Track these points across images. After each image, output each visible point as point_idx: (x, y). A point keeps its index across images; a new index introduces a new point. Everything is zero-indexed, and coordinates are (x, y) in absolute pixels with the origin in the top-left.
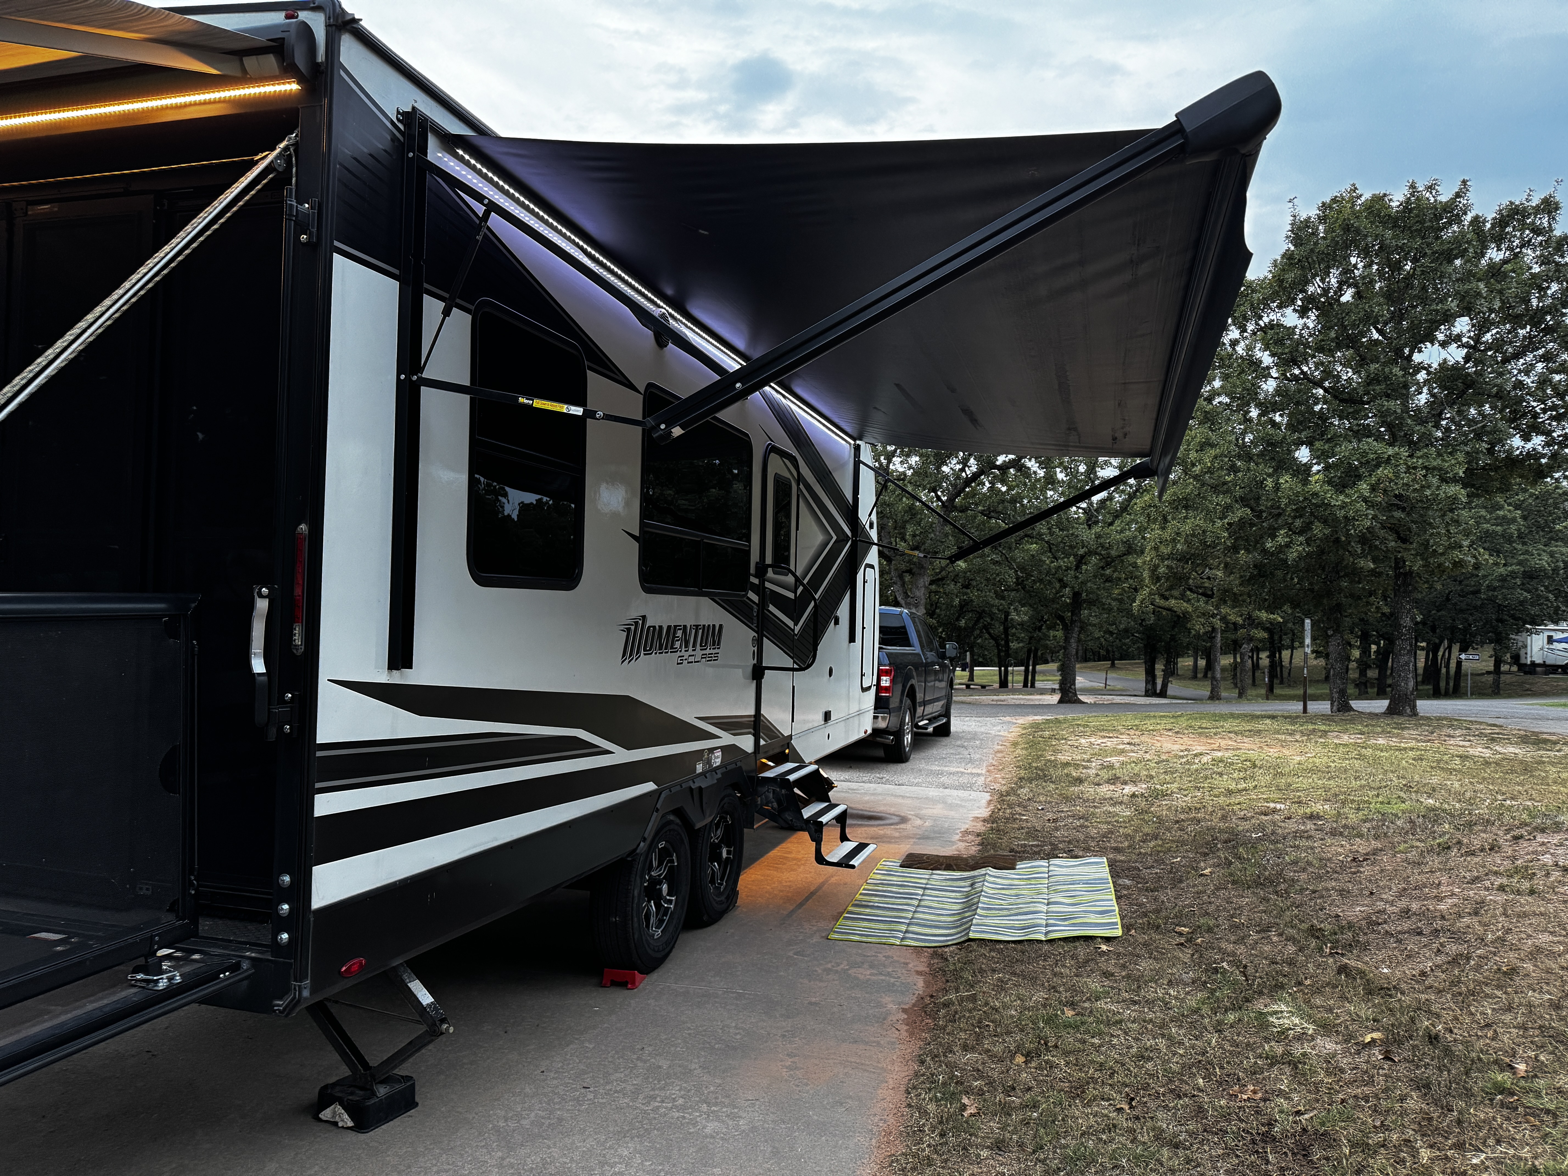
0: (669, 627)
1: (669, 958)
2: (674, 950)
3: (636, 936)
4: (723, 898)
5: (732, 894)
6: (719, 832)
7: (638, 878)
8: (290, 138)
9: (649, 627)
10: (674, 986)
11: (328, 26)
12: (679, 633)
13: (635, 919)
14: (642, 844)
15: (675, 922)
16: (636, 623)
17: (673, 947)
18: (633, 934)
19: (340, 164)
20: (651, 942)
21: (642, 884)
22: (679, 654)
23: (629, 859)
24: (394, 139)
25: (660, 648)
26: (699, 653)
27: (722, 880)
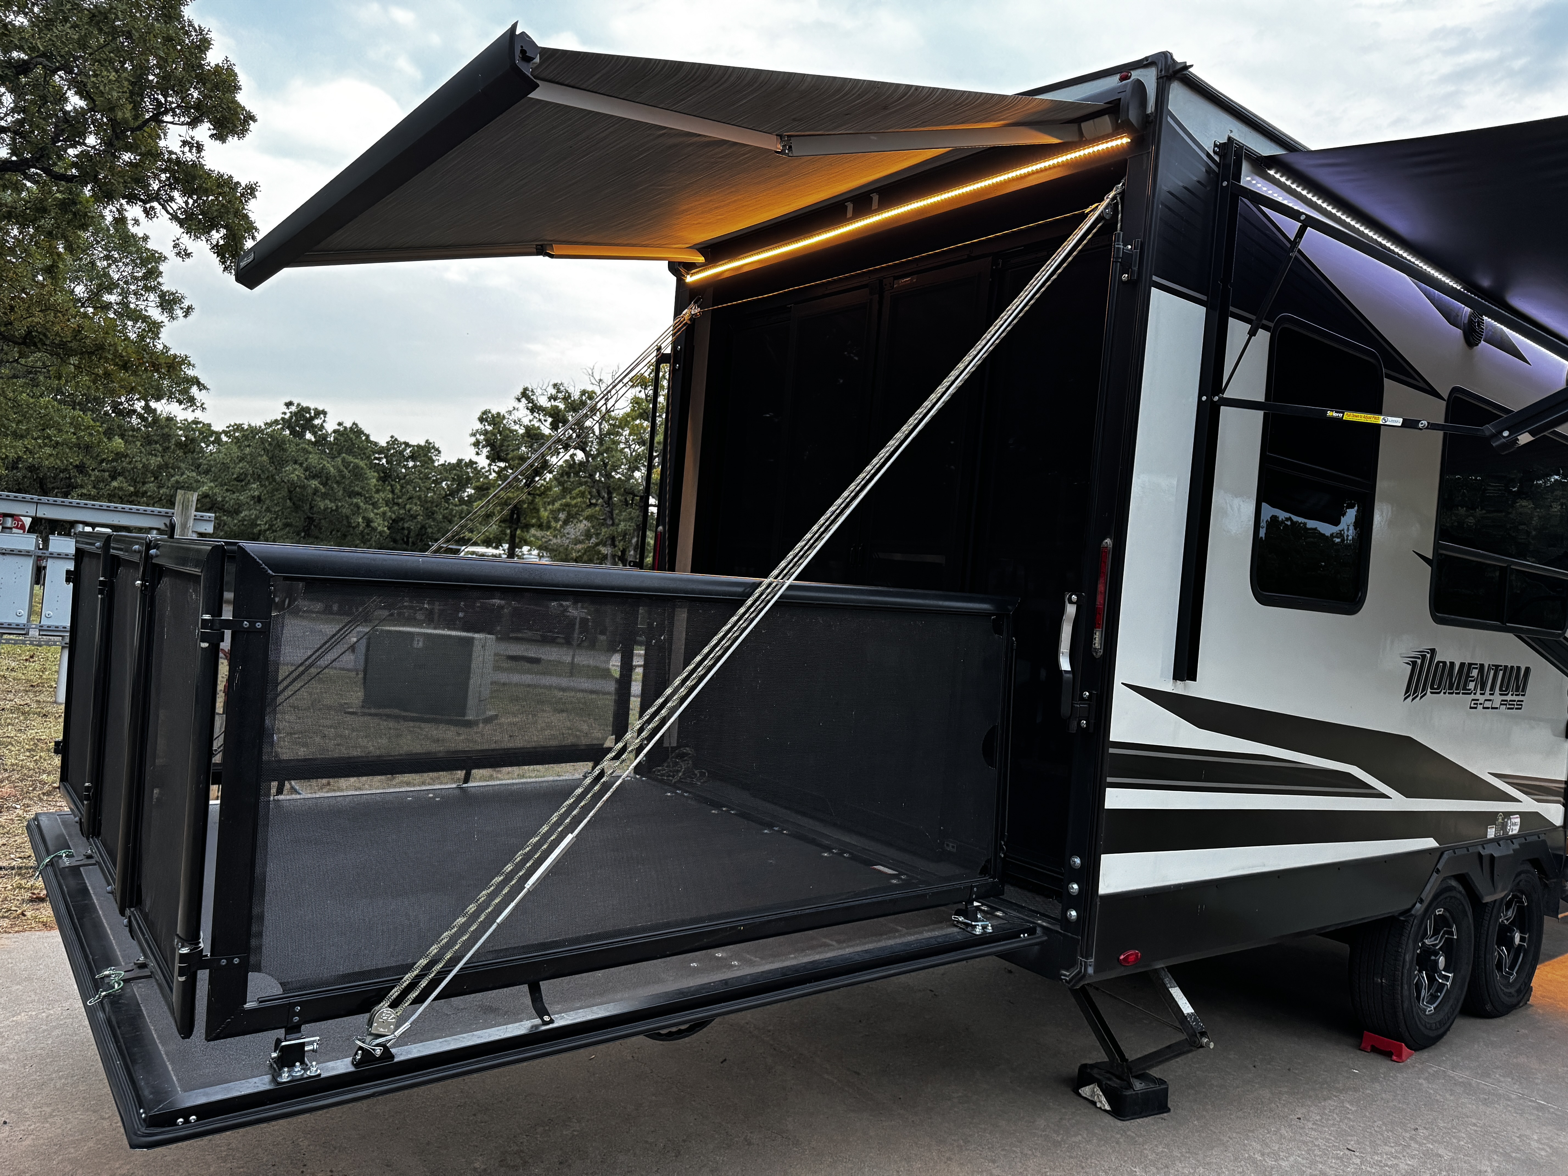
0: (1462, 665)
1: (1443, 1040)
2: (1448, 1033)
3: (1406, 1005)
4: (1512, 990)
5: (1525, 990)
6: (1510, 913)
7: (1410, 941)
8: (1117, 188)
9: (1439, 662)
10: (1450, 1072)
11: (1159, 78)
12: (1475, 673)
13: (1406, 987)
14: (1418, 905)
15: (1451, 1002)
16: (1424, 657)
17: (1448, 1029)
18: (1402, 1001)
19: (1162, 204)
20: (1423, 1016)
21: (1414, 950)
22: (1472, 696)
23: (1402, 918)
24: (1209, 171)
25: (1451, 688)
26: (1497, 698)
27: (1512, 968)
